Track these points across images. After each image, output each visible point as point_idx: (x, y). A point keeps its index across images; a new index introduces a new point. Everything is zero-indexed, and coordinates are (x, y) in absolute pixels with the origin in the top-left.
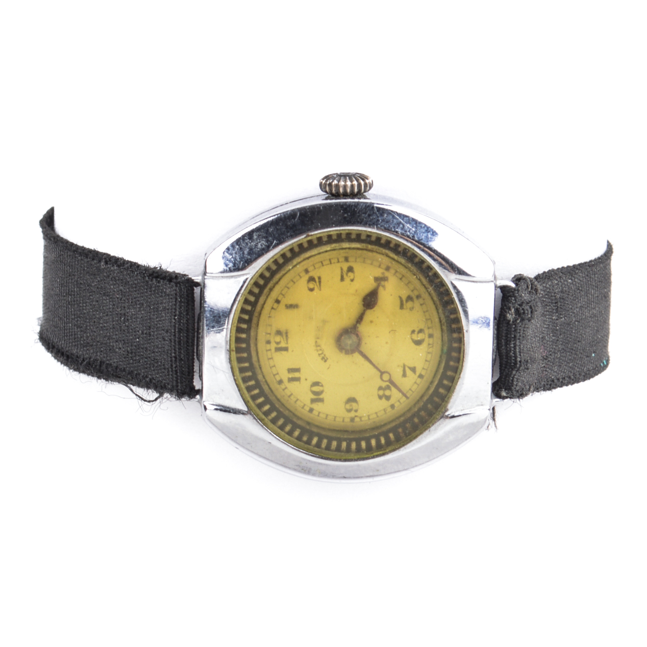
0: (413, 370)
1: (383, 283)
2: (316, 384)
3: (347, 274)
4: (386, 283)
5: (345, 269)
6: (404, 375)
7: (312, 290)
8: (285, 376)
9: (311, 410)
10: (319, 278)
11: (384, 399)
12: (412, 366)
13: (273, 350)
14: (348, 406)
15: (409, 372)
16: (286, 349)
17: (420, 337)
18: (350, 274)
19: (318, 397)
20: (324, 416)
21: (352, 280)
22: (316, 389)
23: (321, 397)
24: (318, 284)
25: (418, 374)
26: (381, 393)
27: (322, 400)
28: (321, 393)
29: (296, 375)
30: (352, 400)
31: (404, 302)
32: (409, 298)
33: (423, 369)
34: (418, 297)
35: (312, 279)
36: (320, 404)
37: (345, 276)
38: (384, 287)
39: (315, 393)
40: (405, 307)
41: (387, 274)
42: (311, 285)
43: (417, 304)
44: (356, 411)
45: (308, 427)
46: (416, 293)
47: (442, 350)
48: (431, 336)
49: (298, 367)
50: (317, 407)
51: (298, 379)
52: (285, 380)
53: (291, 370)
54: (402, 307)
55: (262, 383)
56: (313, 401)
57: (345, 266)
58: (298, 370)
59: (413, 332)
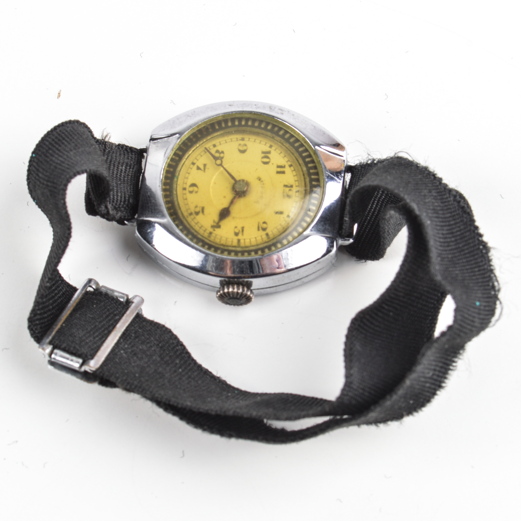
0: (198, 168)
1: (215, 224)
2: (266, 163)
3: (239, 231)
4: (213, 224)
5: (240, 235)
6: (205, 165)
7: (264, 223)
8: (288, 170)
9: (271, 146)
10: (259, 230)
11: (220, 151)
12: (199, 171)
13: (294, 186)
14: (245, 148)
15: (202, 167)
16: (286, 186)
17: (191, 189)
18: (237, 231)
19: (266, 154)
20: (262, 143)
21: (236, 227)
22: (266, 160)
23: (263, 155)
24: (260, 226)
25: (196, 166)
26: (222, 155)
27: (263, 153)
28: (263, 158)
29: (279, 170)
30: (243, 152)
31: (201, 211)
32: (197, 213)
33: (191, 169)
34: (191, 214)
35: (264, 229)
36: (264, 150)
37: (241, 230)
38: (214, 221)
39: (268, 157)
40: (201, 208)
41: (211, 230)
42: (265, 226)
43: (193, 210)
44: (240, 145)
45: (274, 135)
46: (192, 217)
47: (177, 179)
48: (185, 189)
49: (278, 174)
50: (266, 148)
51: (278, 167)
52: (287, 166)
53: (283, 172)
54: (203, 209)
55: (304, 164)
56: (269, 152)
57: (240, 237)
58: (278, 172)
59: (196, 192)
